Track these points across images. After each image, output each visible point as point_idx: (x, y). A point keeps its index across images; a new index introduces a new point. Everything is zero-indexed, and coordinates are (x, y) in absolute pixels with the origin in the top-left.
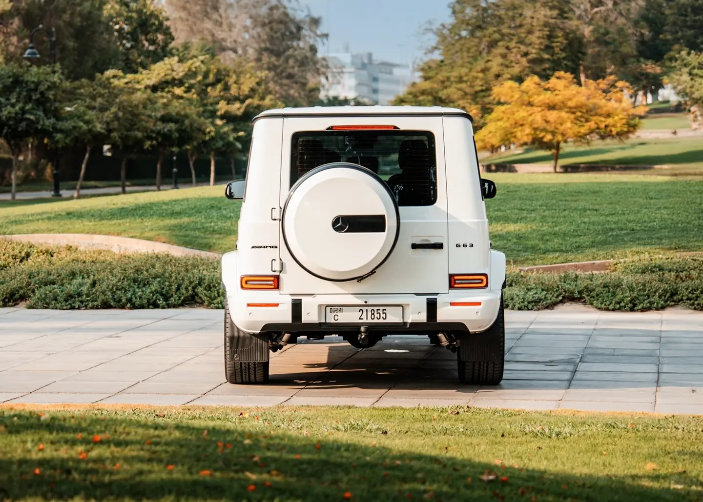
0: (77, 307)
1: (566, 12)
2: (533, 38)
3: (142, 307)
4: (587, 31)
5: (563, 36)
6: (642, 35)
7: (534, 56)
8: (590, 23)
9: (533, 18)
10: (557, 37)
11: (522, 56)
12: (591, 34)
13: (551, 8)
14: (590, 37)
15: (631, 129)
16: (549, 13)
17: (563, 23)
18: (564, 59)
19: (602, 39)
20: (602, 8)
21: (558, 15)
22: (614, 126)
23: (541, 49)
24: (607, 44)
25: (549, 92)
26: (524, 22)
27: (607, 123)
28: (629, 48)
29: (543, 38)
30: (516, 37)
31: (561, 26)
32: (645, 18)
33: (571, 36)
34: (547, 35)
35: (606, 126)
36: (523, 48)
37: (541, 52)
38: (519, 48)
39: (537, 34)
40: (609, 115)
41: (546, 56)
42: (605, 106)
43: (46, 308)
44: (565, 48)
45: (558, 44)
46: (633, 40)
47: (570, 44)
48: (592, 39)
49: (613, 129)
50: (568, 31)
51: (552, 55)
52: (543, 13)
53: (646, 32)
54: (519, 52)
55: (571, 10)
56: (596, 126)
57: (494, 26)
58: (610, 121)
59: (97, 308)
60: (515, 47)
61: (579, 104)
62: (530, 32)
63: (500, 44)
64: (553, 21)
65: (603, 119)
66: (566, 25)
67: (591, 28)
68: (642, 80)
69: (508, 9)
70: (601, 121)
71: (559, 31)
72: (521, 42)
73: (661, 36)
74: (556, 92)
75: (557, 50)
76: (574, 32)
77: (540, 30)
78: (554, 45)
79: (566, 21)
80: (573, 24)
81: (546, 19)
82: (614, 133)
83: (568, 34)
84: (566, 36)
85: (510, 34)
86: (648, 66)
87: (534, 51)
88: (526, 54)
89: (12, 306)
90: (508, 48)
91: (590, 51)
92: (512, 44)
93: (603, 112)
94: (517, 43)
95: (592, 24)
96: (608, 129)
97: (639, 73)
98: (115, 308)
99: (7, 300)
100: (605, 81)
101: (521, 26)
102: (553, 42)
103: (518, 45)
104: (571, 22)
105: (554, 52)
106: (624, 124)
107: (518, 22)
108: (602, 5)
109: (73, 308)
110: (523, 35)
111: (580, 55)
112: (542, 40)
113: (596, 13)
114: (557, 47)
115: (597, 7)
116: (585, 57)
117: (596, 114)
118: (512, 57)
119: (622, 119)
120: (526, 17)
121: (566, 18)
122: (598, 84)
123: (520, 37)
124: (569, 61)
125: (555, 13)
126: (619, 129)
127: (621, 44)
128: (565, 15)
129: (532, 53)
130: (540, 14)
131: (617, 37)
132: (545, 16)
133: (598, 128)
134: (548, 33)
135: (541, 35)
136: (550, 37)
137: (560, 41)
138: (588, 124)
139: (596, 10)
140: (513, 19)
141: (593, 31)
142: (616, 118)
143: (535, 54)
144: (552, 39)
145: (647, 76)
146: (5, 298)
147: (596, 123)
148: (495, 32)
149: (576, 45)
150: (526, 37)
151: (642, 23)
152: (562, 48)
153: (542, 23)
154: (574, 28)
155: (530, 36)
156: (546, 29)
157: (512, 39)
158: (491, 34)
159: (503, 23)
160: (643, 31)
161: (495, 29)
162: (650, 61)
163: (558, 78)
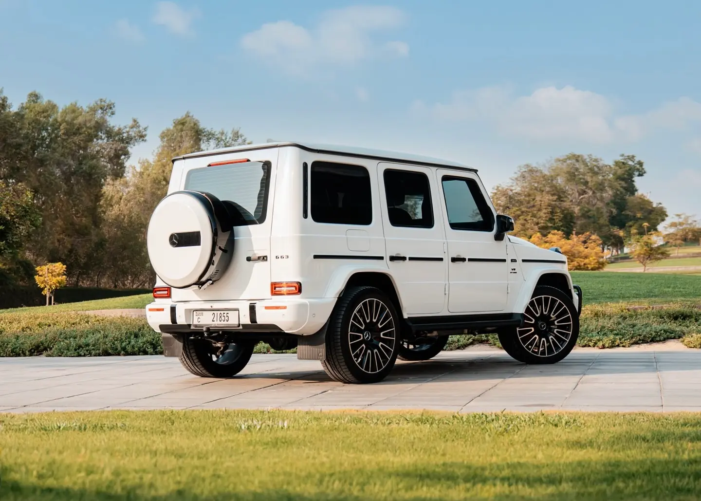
0: (83, 354)
1: (562, 197)
2: (542, 214)
3: (134, 354)
4: (576, 210)
5: (560, 212)
6: (612, 212)
7: (542, 224)
8: (578, 205)
9: (541, 201)
10: (557, 213)
11: (534, 225)
12: (579, 211)
13: (553, 195)
14: (578, 213)
15: (601, 266)
16: (551, 198)
17: (561, 204)
18: (561, 226)
19: (585, 215)
20: (586, 196)
21: (557, 199)
22: (589, 264)
23: (547, 220)
24: (589, 217)
25: (547, 244)
26: (536, 204)
27: (585, 262)
28: (604, 220)
29: (548, 213)
30: (531, 213)
31: (559, 206)
32: (613, 202)
33: (566, 212)
34: (550, 212)
35: (585, 264)
36: (535, 219)
37: (547, 222)
38: (533, 220)
39: (544, 211)
40: (586, 257)
41: (550, 225)
42: (583, 252)
43: (60, 356)
44: (562, 219)
45: (557, 217)
46: (606, 215)
47: (565, 217)
48: (580, 215)
49: (589, 266)
50: (563, 209)
51: (554, 224)
52: (547, 198)
53: (614, 211)
54: (533, 222)
55: (566, 197)
56: (578, 264)
57: (517, 207)
58: (587, 261)
59: (99, 355)
60: (530, 220)
61: (566, 250)
62: (540, 210)
63: (521, 217)
64: (554, 203)
65: (582, 260)
66: (562, 205)
67: (579, 208)
68: (611, 239)
69: (525, 196)
70: (581, 261)
71: (558, 208)
72: (534, 216)
73: (623, 213)
74: (553, 244)
75: (557, 221)
76: (567, 209)
77: (546, 209)
78: (555, 217)
79: (562, 203)
80: (566, 204)
81: (549, 202)
82: (590, 268)
83: (563, 211)
84: (562, 212)
85: (527, 211)
86: (615, 231)
87: (542, 221)
88: (538, 224)
89: (37, 355)
90: (525, 220)
91: (579, 222)
92: (528, 218)
93: (583, 255)
94: (531, 217)
95: (579, 206)
96: (586, 266)
97: (609, 234)
98: (113, 355)
99: (33, 351)
100: (583, 236)
101: (534, 206)
102: (554, 216)
103: (532, 218)
104: (565, 203)
105: (555, 222)
106: (596, 263)
107: (532, 203)
108: (586, 194)
109: (79, 356)
110: (535, 212)
111: (572, 224)
112: (547, 215)
113: (582, 198)
114: (557, 219)
115: (583, 195)
116: (575, 225)
117: (578, 257)
118: (528, 226)
119: (594, 259)
120: (536, 200)
121: (562, 201)
122: (579, 238)
123: (533, 214)
124: (564, 227)
125: (555, 197)
126: (593, 266)
127: (599, 218)
128: (562, 199)
129: (541, 223)
130: (545, 198)
131: (595, 213)
132: (549, 200)
133: (579, 266)
134: (551, 210)
135: (546, 212)
136: (552, 213)
137: (559, 215)
138: (573, 263)
139: (582, 197)
140: (529, 202)
141: (580, 210)
142: (591, 259)
143: (543, 223)
144: (554, 214)
145: (615, 236)
146: (32, 349)
147: (577, 262)
148: (517, 210)
149: (569, 217)
150: (537, 213)
151: (611, 204)
152: (560, 219)
153: (546, 204)
154: (568, 207)
155: (539, 212)
156: (550, 208)
157: (528, 215)
158: (514, 211)
159: (523, 205)
160: (612, 209)
161: (517, 208)
162: (616, 227)
163: (554, 234)
